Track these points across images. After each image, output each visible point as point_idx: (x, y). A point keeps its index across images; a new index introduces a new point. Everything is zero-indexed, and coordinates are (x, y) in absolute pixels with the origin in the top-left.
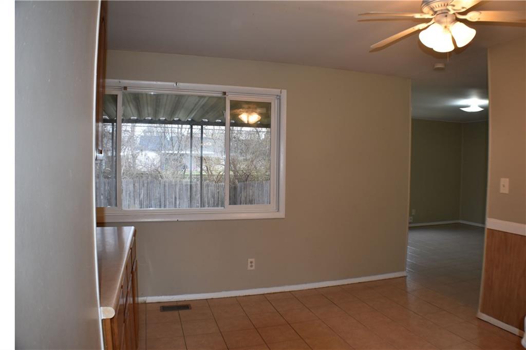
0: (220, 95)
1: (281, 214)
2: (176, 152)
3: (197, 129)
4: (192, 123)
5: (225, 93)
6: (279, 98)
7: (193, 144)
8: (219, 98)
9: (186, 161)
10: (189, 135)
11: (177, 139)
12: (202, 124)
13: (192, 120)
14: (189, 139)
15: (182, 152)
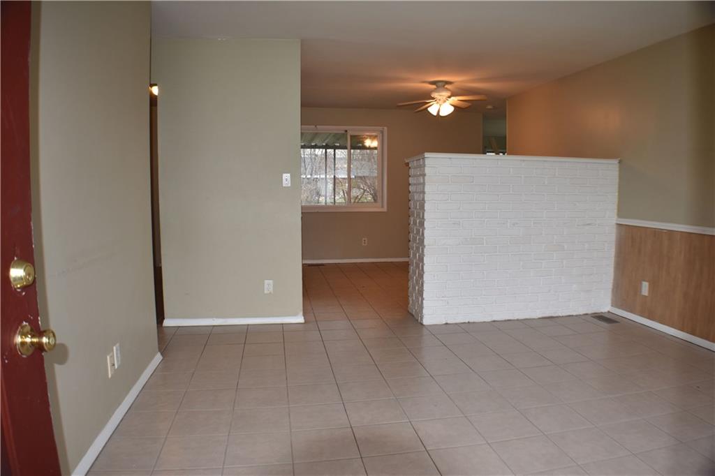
0: (343, 132)
1: (385, 209)
2: (309, 176)
3: (330, 151)
4: (326, 147)
5: (346, 131)
6: (382, 132)
7: (328, 166)
8: (343, 134)
9: (321, 185)
10: (324, 156)
11: (309, 160)
12: (335, 148)
13: (326, 145)
14: (324, 160)
15: (316, 176)
